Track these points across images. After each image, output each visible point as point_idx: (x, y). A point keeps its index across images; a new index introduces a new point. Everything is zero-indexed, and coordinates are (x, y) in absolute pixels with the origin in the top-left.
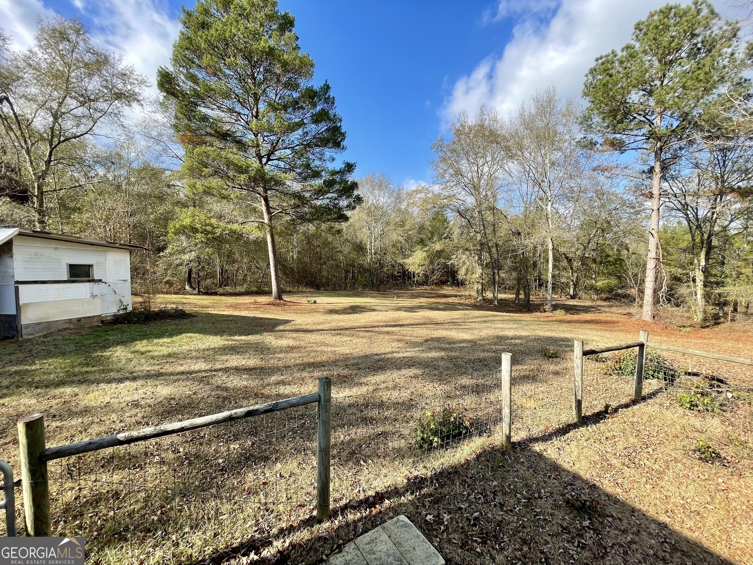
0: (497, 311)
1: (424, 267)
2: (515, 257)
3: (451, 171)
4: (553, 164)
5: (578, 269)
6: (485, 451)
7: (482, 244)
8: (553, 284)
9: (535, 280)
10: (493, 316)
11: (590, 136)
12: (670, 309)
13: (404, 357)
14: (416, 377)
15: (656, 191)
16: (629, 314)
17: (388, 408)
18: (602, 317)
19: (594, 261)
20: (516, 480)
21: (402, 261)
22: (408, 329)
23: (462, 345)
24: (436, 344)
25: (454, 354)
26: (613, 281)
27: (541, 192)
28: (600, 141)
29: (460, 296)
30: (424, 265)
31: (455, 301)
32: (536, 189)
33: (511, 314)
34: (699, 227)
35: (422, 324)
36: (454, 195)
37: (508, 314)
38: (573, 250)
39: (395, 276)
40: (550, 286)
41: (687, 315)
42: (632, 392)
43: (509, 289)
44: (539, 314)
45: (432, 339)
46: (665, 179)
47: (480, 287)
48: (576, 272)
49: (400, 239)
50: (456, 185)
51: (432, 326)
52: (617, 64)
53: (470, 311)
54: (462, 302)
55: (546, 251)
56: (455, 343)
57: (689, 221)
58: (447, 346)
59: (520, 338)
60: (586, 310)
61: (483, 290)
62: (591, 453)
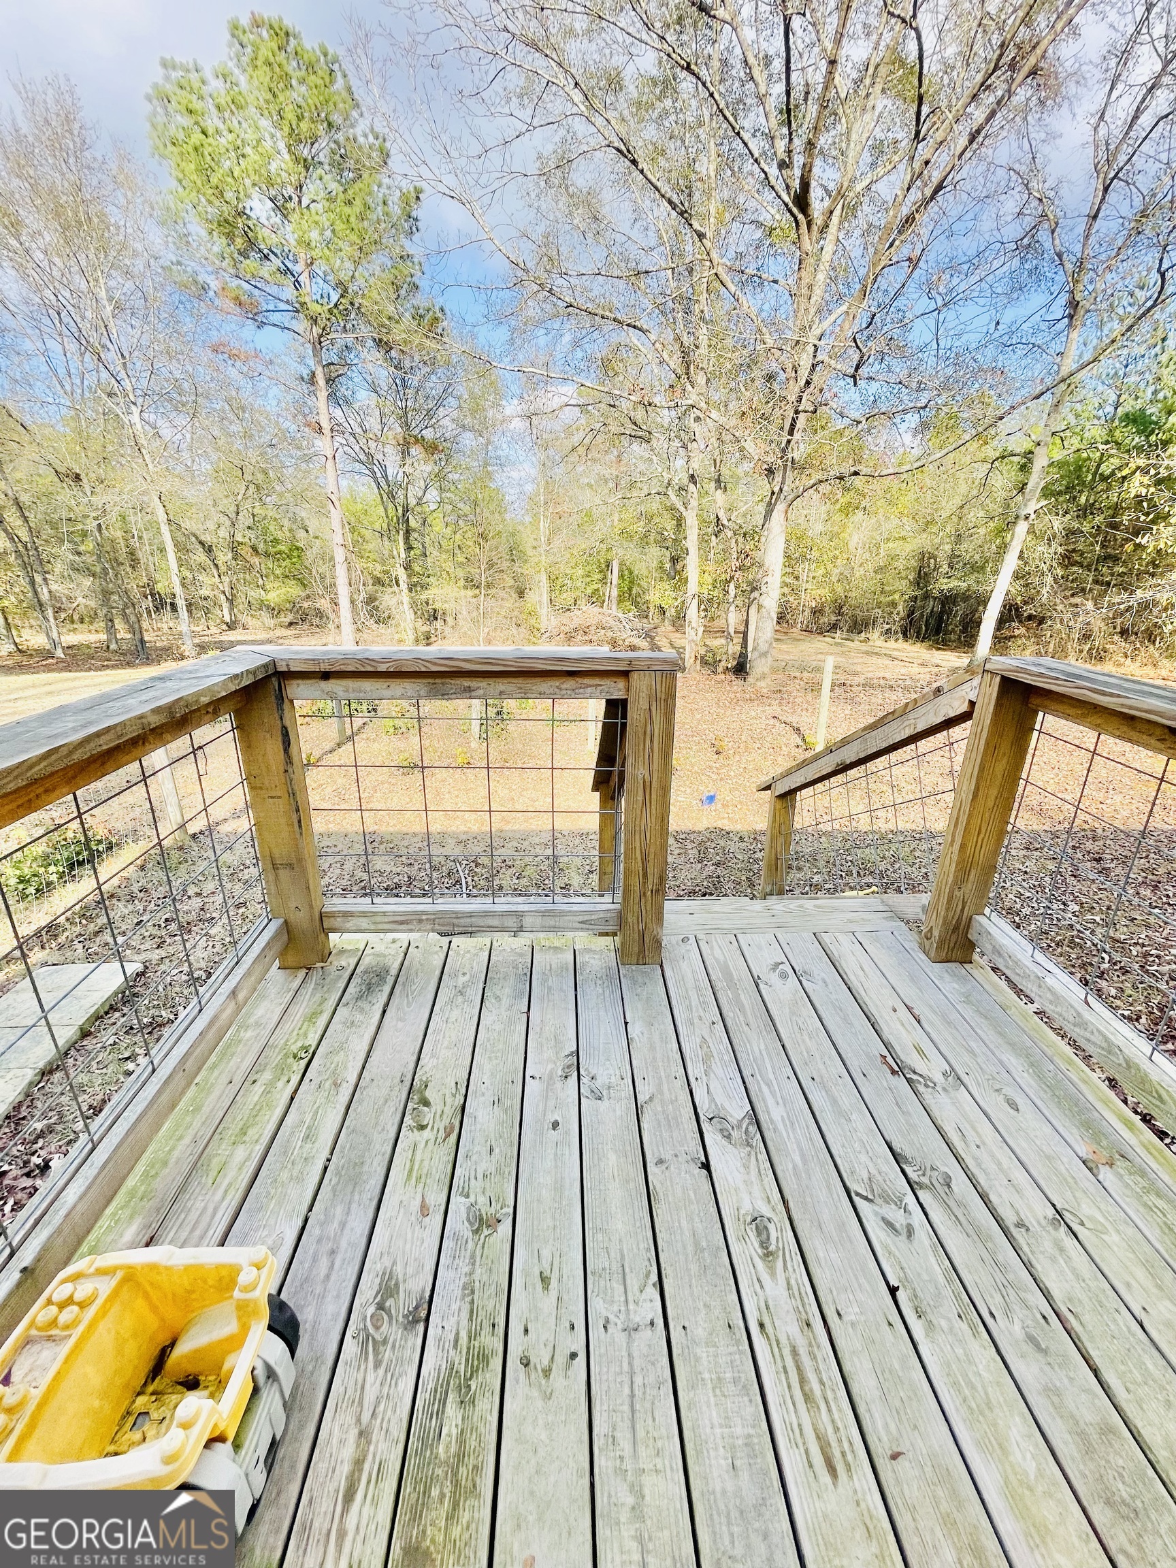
5: (228, 568)
8: (186, 600)
11: (191, 264)
12: (376, 628)
15: (326, 425)
19: (255, 550)
26: (293, 589)
28: (214, 284)
38: (210, 525)
40: (181, 604)
43: (82, 620)
46: (336, 401)
48: (225, 573)
57: (378, 483)
61: (10, 627)
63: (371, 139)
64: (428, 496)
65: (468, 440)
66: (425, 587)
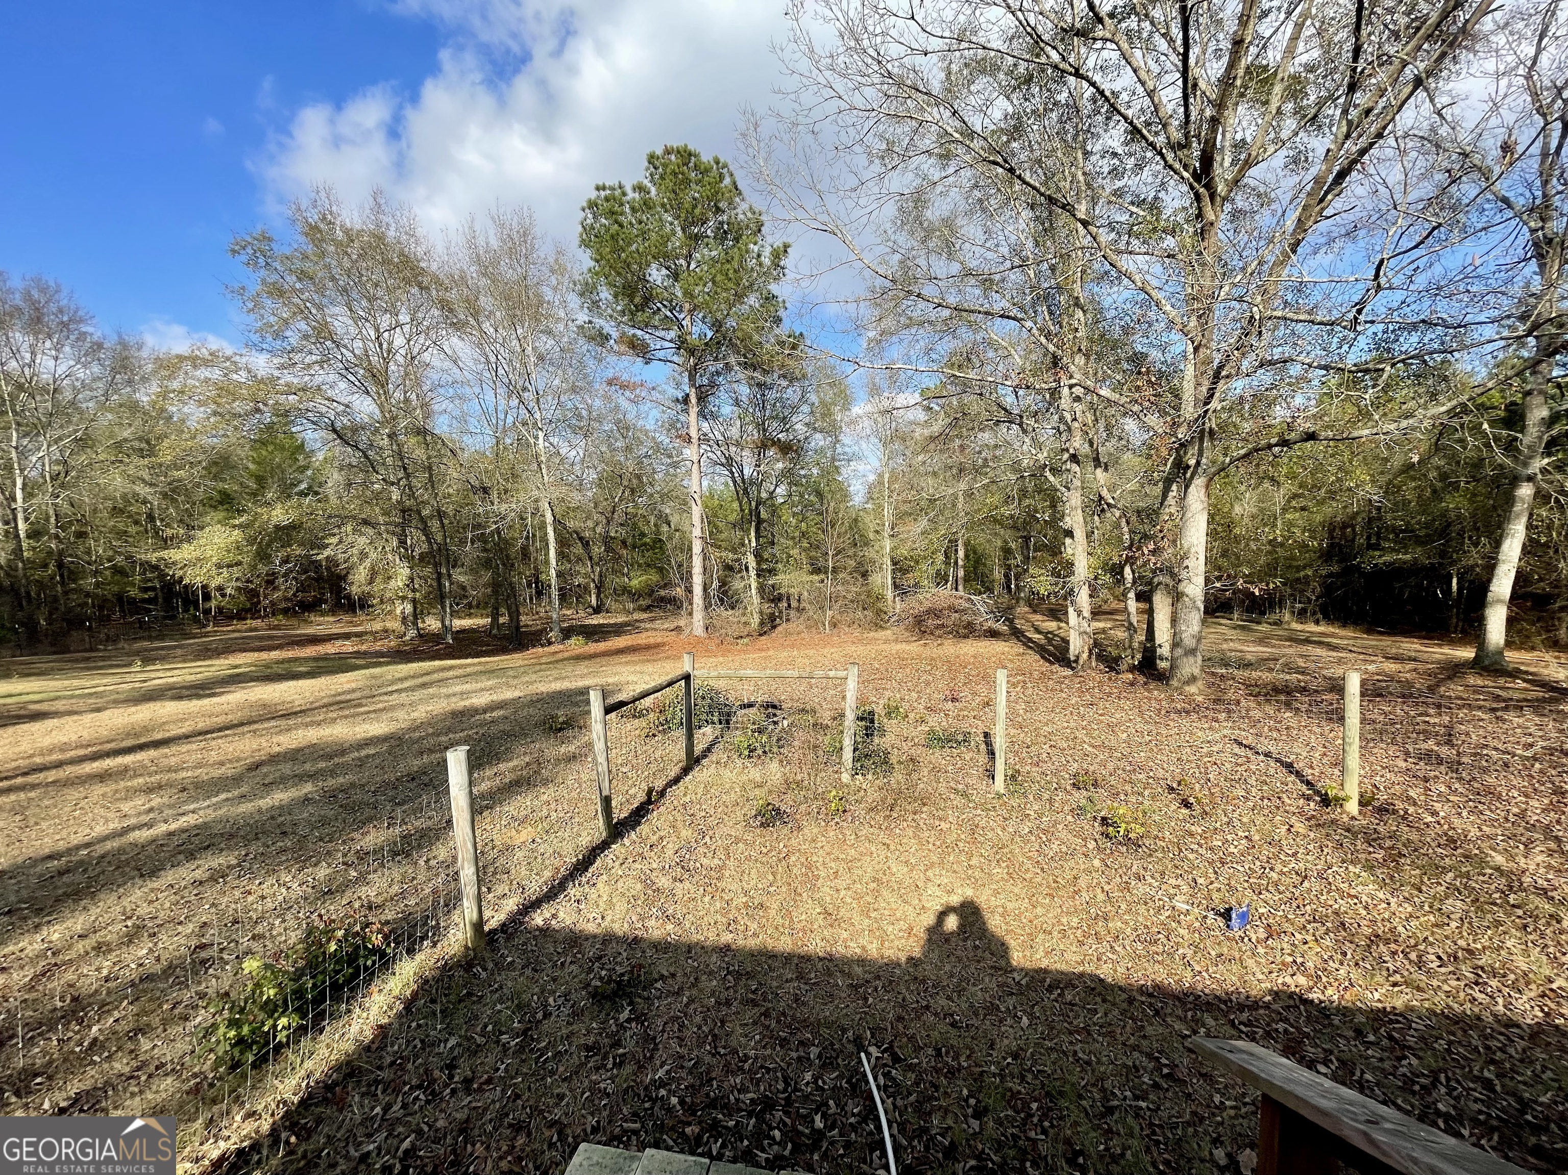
0: (454, 658)
1: (236, 572)
2: (482, 538)
3: (303, 326)
4: (541, 358)
5: (600, 559)
6: (426, 981)
7: (403, 511)
8: (560, 589)
9: (529, 585)
10: (443, 669)
11: (599, 322)
12: (725, 614)
13: (171, 834)
14: (217, 876)
15: (694, 433)
16: (678, 629)
17: (104, 1008)
18: (641, 639)
19: (624, 542)
20: (499, 1007)
21: (153, 557)
22: (184, 748)
23: (363, 753)
24: (286, 769)
25: (341, 780)
26: (653, 577)
27: (523, 411)
28: (615, 334)
29: (358, 635)
30: (239, 564)
31: (344, 649)
32: (515, 402)
33: (483, 660)
34: (746, 492)
35: (242, 724)
36: (319, 388)
37: (476, 660)
38: (590, 524)
39: (132, 601)
40: (555, 593)
41: (743, 619)
42: (683, 755)
43: (478, 606)
44: (540, 650)
45: (274, 759)
46: (705, 417)
47: (409, 608)
48: (598, 564)
49: (143, 490)
50: (321, 363)
51: (273, 723)
52: (627, 209)
53: (385, 669)
54: (364, 648)
55: (543, 527)
56: (343, 752)
57: (735, 482)
58: (322, 765)
59: (501, 705)
60: (618, 630)
61: (417, 615)
62: (630, 882)
63: (749, 215)
64: (778, 490)
65: (819, 440)
66: (772, 572)
